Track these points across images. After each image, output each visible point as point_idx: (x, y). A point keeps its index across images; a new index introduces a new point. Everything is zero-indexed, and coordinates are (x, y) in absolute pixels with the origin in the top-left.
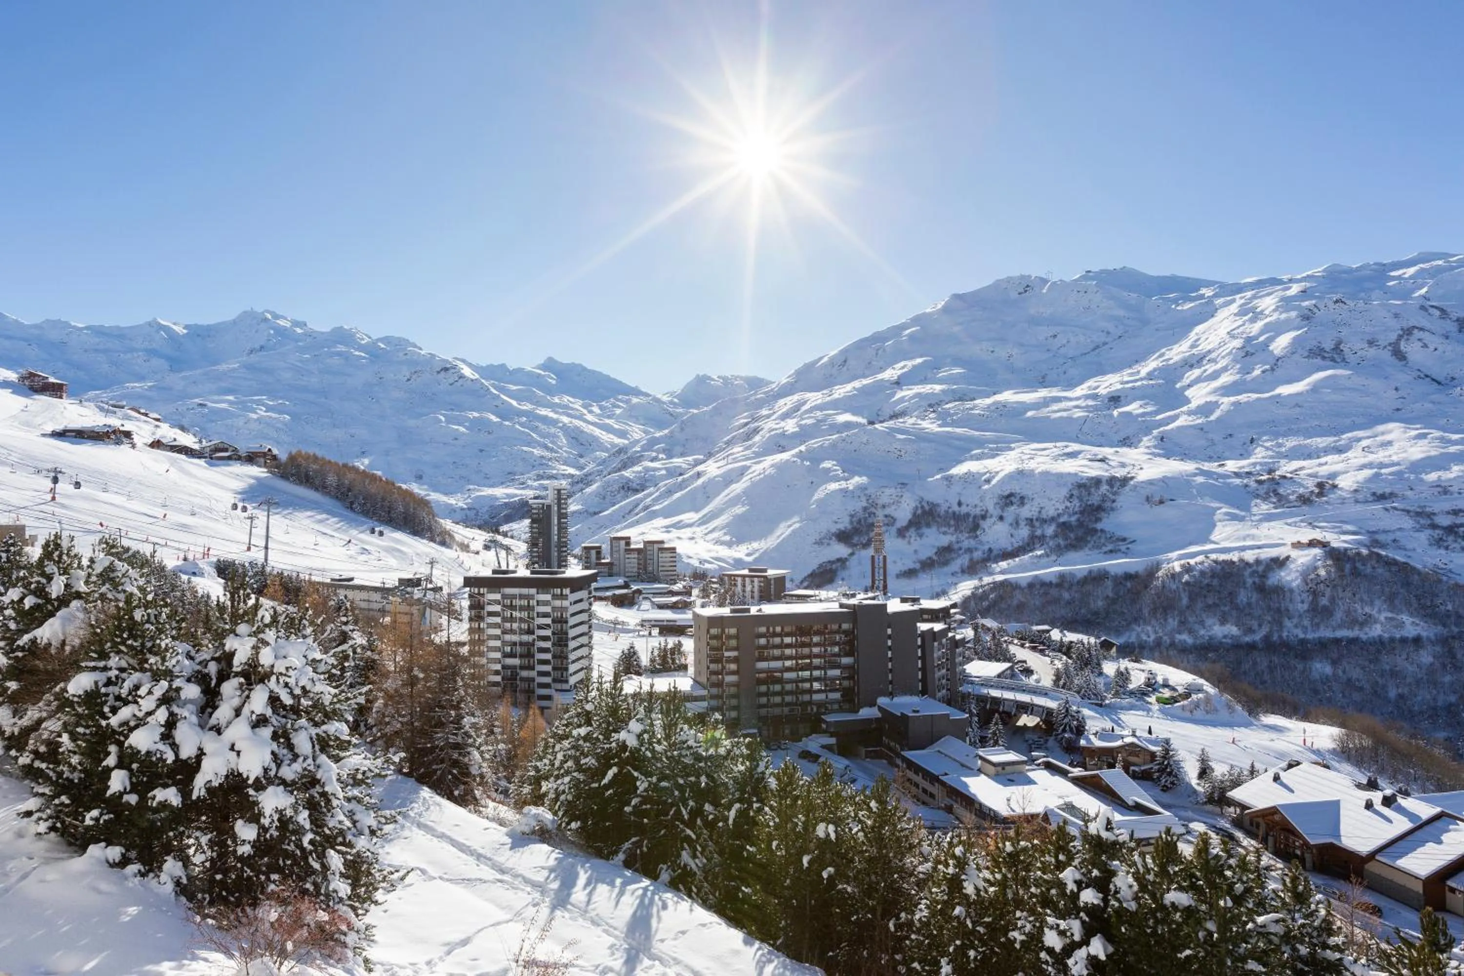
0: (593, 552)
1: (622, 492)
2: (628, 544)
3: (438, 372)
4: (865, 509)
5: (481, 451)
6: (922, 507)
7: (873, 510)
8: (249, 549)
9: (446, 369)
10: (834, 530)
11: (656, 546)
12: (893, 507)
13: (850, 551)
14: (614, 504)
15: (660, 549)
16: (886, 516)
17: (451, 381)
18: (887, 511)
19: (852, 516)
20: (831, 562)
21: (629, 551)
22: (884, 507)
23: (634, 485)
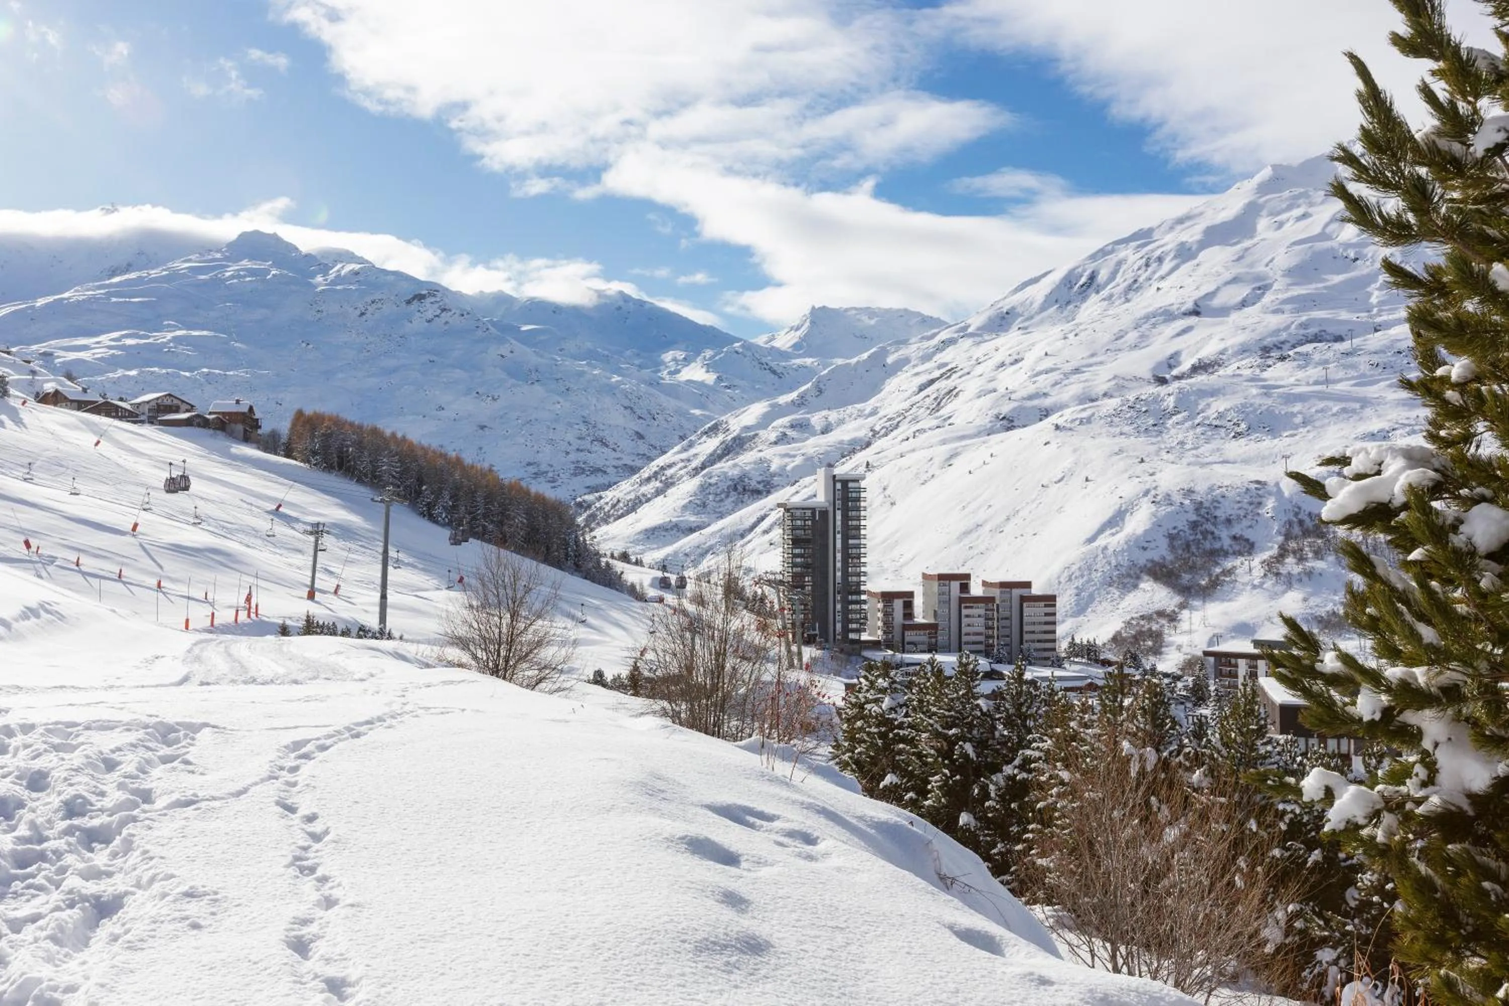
0: (898, 604)
1: (733, 496)
2: (965, 588)
3: (409, 302)
4: (1194, 525)
5: (482, 427)
6: (1301, 523)
7: (1209, 527)
8: (311, 596)
9: (420, 297)
10: (1142, 561)
11: (1016, 592)
12: (1245, 523)
13: (1178, 599)
14: (721, 516)
15: (1023, 599)
16: (1235, 538)
17: (429, 315)
18: (1237, 530)
19: (1172, 538)
20: (1148, 618)
21: (967, 601)
22: (1229, 521)
23: (753, 484)
